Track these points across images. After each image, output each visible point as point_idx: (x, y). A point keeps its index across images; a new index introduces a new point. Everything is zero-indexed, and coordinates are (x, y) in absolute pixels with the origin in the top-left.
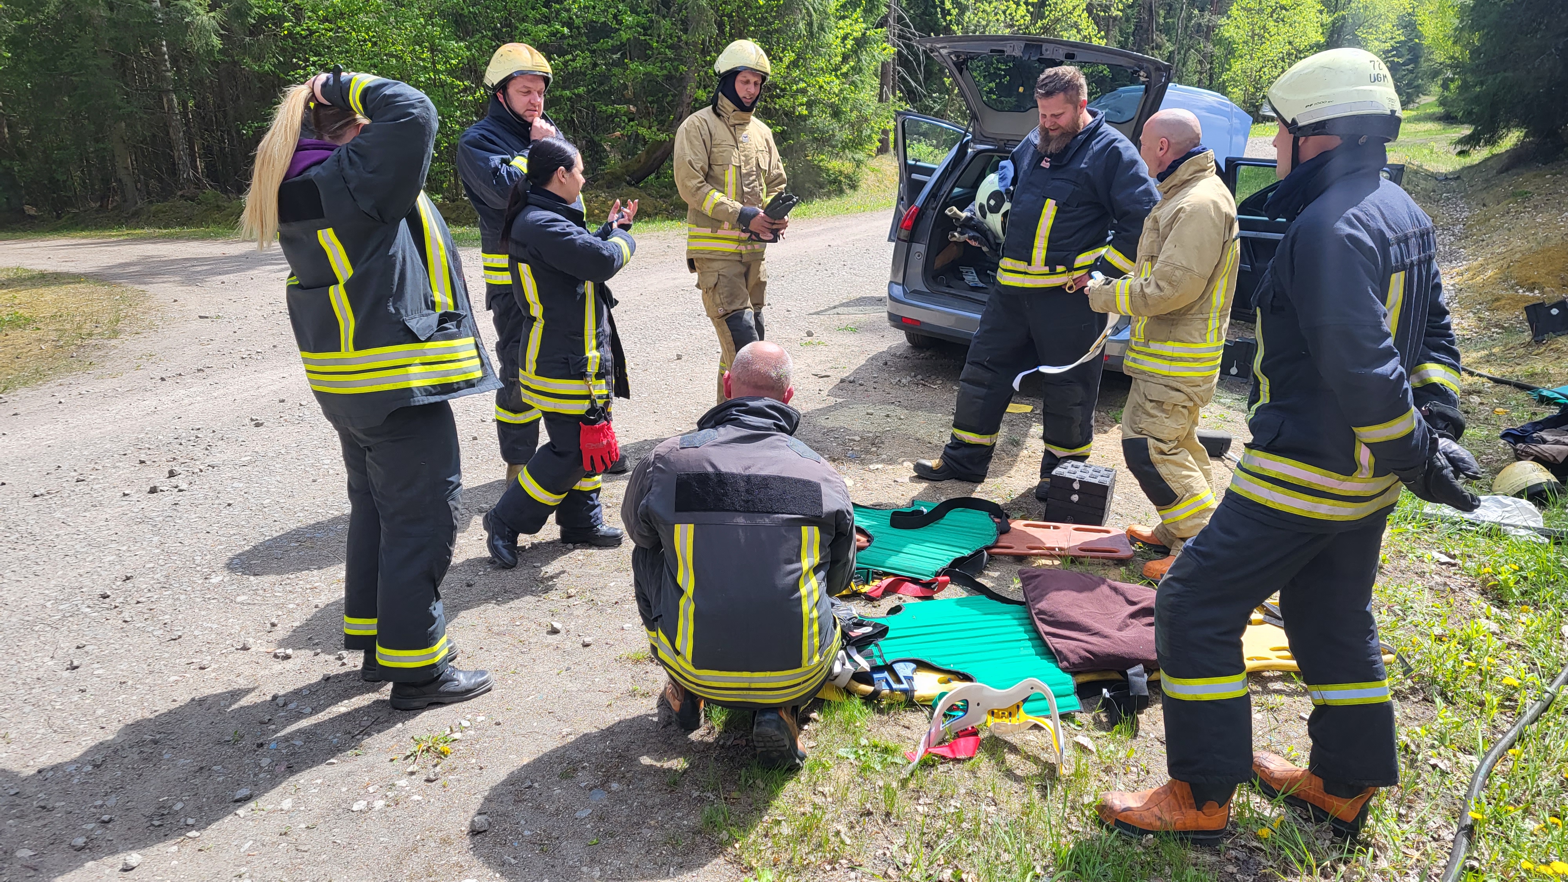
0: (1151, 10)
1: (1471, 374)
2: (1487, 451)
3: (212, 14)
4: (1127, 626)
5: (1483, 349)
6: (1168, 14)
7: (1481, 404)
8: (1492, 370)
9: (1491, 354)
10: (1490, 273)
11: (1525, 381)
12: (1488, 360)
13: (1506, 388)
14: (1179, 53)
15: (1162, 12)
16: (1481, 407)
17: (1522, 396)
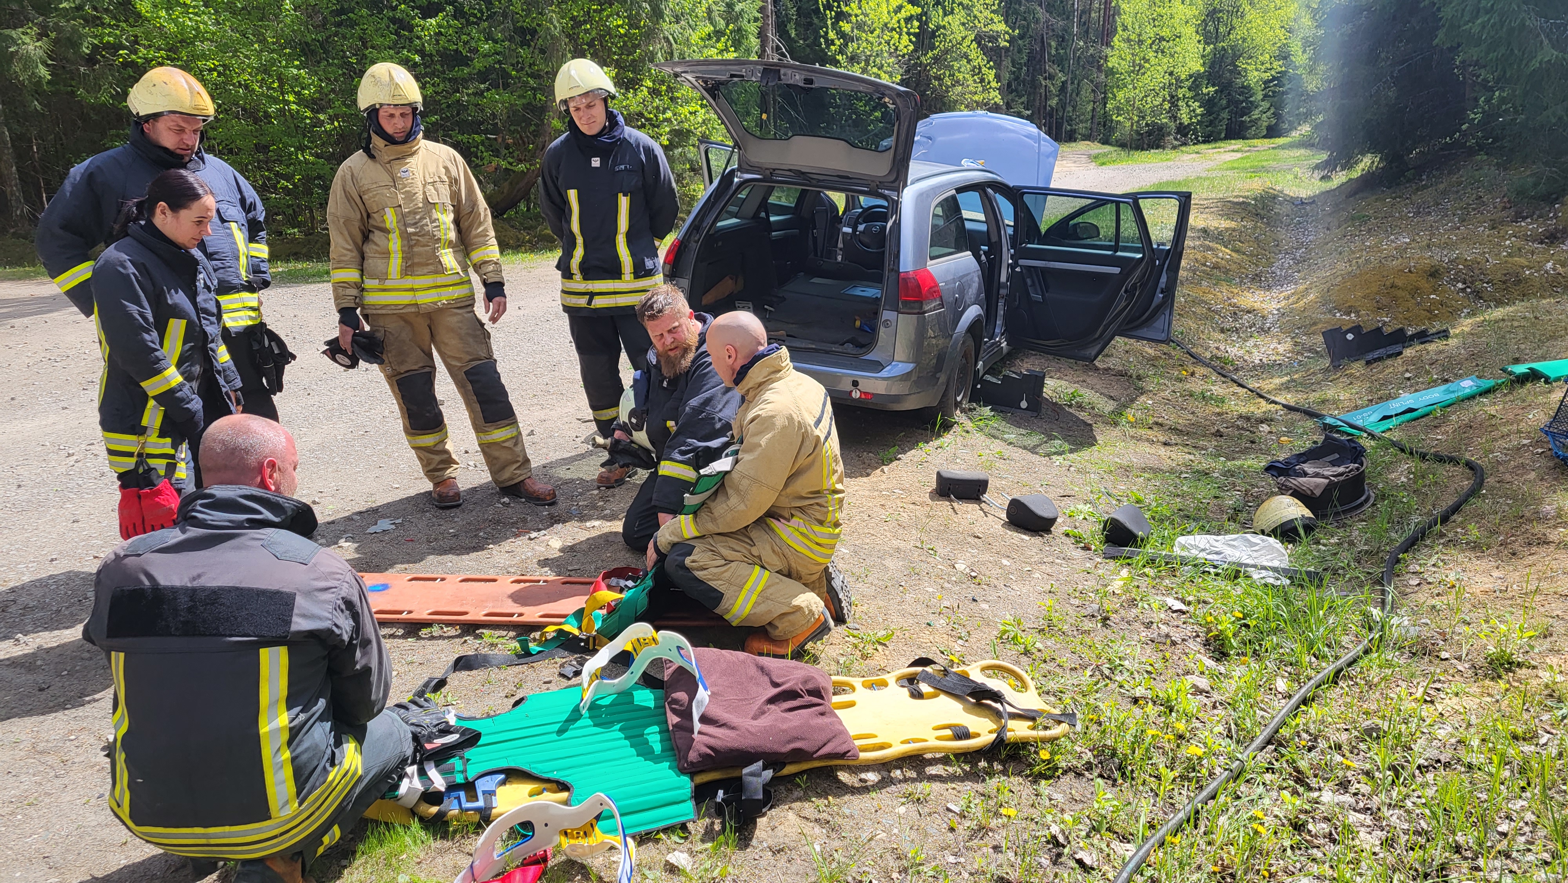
0: (1043, 42)
1: (1267, 400)
2: (1260, 484)
3: (38, 44)
4: (763, 713)
5: (1286, 375)
6: (1059, 45)
7: (1270, 432)
8: (1289, 396)
9: (1293, 381)
10: (1312, 297)
11: (1316, 408)
12: (1286, 387)
13: (1297, 416)
14: (1072, 83)
15: (1053, 44)
16: (1269, 436)
17: (1310, 424)
